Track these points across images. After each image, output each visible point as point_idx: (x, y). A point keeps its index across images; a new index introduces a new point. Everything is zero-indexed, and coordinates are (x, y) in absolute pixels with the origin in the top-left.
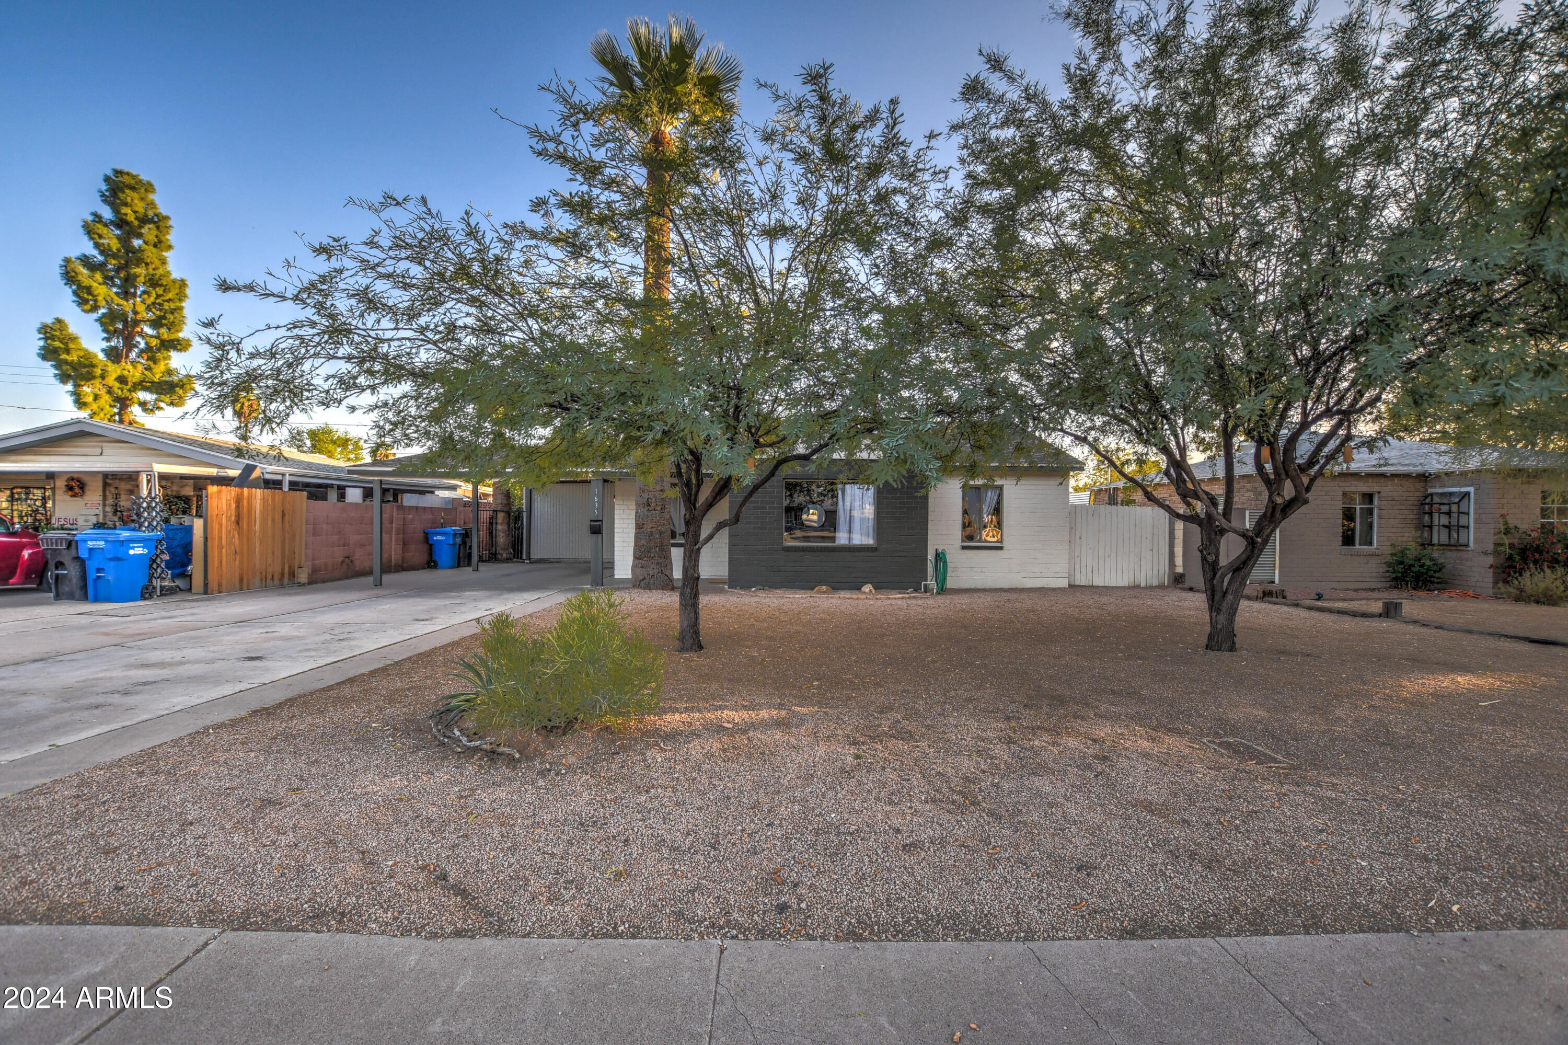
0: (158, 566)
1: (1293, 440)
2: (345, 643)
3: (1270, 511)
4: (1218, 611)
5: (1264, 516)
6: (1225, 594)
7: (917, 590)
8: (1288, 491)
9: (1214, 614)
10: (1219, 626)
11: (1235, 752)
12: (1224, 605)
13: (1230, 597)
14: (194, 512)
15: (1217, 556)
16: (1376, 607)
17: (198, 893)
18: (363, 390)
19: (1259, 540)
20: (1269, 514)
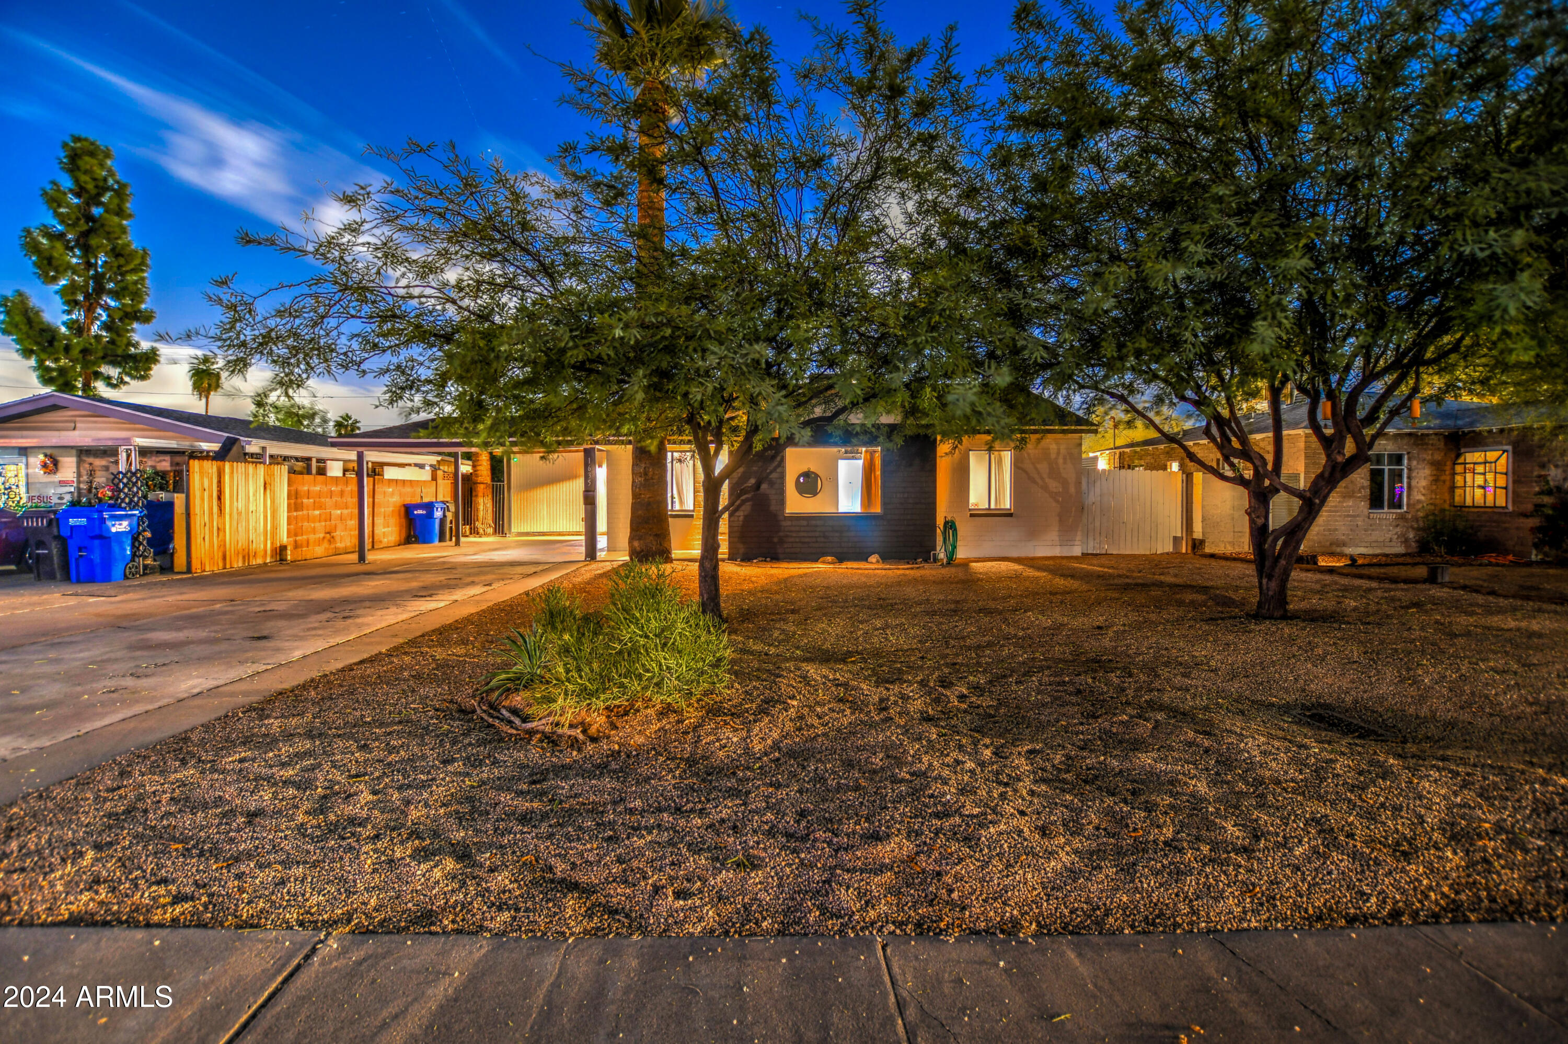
0: (141, 544)
1: (1354, 396)
2: (350, 621)
3: (1328, 470)
4: (1270, 577)
5: (1320, 476)
6: (1277, 559)
7: (926, 560)
8: (1350, 447)
9: (1264, 581)
10: (1271, 593)
11: (1330, 725)
12: (1277, 570)
13: (1283, 562)
14: (171, 487)
15: (1267, 518)
16: (1422, 571)
17: (288, 892)
18: (384, 351)
19: (1317, 501)
20: (1327, 475)
